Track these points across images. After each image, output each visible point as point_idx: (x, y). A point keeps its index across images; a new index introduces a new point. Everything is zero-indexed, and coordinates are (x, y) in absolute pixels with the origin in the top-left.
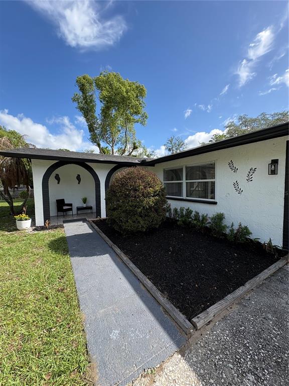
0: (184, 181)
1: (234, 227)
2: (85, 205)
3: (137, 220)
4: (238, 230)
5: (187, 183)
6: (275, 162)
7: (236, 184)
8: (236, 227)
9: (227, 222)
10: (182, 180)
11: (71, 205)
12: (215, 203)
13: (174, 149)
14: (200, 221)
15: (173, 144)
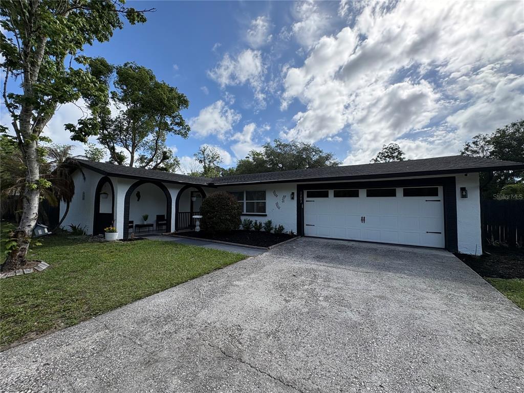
0: (245, 201)
1: (276, 227)
2: (145, 223)
4: (279, 229)
6: (293, 194)
7: (277, 204)
8: (278, 227)
9: (273, 225)
10: (243, 200)
11: (132, 222)
12: (266, 215)
13: (207, 161)
14: (258, 227)
15: (205, 156)
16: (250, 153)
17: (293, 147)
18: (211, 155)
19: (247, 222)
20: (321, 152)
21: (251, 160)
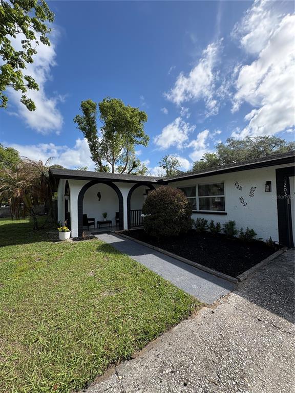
0: (197, 197)
1: (243, 231)
2: (105, 220)
3: (172, 226)
4: (246, 233)
5: (199, 198)
6: (269, 183)
7: (241, 199)
8: (245, 231)
9: (238, 227)
10: (195, 196)
11: (93, 219)
12: (226, 214)
13: (168, 166)
14: (215, 228)
15: (167, 162)
16: (204, 156)
17: (248, 144)
18: (171, 161)
19: (201, 222)
20: (282, 142)
21: (205, 161)
